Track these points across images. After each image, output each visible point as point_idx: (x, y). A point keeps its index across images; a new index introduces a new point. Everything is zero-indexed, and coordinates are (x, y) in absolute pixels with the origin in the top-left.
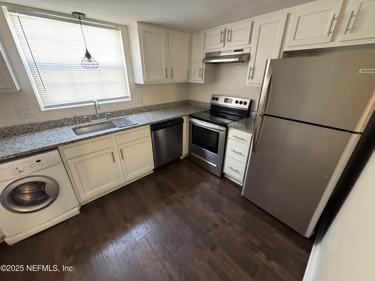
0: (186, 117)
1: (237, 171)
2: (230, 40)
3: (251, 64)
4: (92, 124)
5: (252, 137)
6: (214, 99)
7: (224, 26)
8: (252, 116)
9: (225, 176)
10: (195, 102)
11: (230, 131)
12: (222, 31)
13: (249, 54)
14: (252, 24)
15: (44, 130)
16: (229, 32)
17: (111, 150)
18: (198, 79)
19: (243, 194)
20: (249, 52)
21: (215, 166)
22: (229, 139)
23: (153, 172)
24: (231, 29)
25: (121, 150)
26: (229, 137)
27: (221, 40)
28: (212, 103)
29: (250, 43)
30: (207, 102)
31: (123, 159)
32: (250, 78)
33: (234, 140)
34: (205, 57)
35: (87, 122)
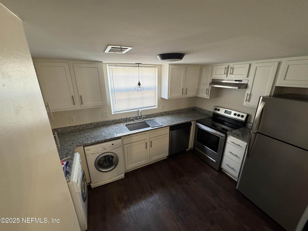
0: (193, 121)
1: (233, 169)
2: (232, 74)
3: (248, 91)
4: (135, 122)
5: (247, 145)
6: (216, 109)
7: (228, 64)
8: (248, 126)
9: (222, 170)
10: (200, 109)
11: (228, 137)
12: (226, 67)
13: (247, 84)
14: (250, 65)
15: (111, 125)
16: (231, 68)
17: (146, 141)
18: (205, 95)
19: (238, 188)
20: (247, 83)
21: (215, 161)
22: (227, 143)
23: (167, 158)
24: (233, 67)
25: (151, 142)
26: (227, 142)
27: (225, 72)
28: (214, 112)
29: (248, 77)
30: (210, 111)
31: (151, 147)
32: (247, 101)
33: (231, 144)
34: (211, 81)
35: (132, 121)
